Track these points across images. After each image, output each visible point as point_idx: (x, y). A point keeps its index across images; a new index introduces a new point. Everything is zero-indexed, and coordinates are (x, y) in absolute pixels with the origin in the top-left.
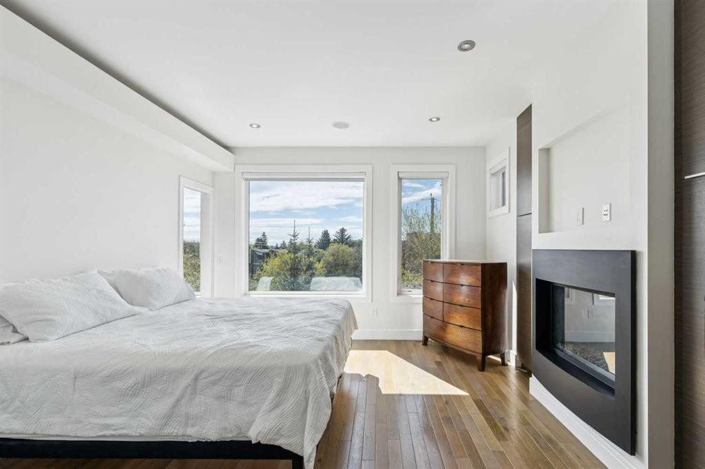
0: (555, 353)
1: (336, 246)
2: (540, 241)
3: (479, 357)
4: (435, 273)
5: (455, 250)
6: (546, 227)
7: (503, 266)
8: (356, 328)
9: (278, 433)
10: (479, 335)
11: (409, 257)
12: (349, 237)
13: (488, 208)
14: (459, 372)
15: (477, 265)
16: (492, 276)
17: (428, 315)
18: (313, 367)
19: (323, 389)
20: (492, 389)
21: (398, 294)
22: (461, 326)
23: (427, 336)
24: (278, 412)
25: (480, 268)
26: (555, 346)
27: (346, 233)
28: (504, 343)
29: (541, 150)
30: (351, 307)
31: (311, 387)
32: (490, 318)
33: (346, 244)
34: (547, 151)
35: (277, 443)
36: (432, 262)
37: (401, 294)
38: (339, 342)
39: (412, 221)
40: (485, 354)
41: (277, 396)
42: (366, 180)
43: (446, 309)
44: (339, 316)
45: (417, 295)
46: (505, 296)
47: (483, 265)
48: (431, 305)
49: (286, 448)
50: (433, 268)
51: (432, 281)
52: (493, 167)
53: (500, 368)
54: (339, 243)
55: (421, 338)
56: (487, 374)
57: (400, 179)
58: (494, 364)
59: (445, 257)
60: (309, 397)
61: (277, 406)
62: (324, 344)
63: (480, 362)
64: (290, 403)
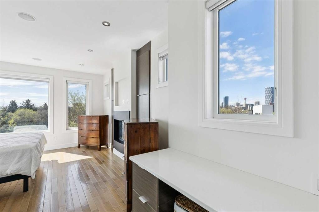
0: (119, 139)
1: (22, 110)
2: (116, 109)
3: (99, 147)
4: (83, 120)
5: (92, 111)
6: (117, 104)
7: (107, 116)
8: (46, 143)
9: (20, 170)
10: (99, 139)
11: (73, 115)
12: (33, 105)
13: (104, 97)
14: (91, 153)
15: (98, 116)
16: (103, 120)
17: (80, 136)
18: (33, 149)
19: (38, 155)
20: (102, 154)
21: (67, 130)
22: (93, 137)
23: (80, 144)
24: (19, 163)
25: (99, 117)
26: (119, 138)
27: (31, 103)
28: (107, 141)
29: (116, 82)
30: (44, 135)
31: (33, 154)
32: (102, 133)
33: (31, 109)
34: (117, 83)
35: (19, 173)
36: (82, 116)
37: (68, 130)
38: (41, 144)
39: (75, 98)
40: (101, 145)
41: (19, 158)
42: (50, 82)
43: (87, 132)
44: (40, 137)
45: (76, 129)
46: (108, 126)
47: (100, 116)
48: (82, 132)
49: (23, 174)
50: (82, 118)
51: (82, 123)
52: (106, 83)
53: (106, 149)
54: (25, 108)
55: (77, 145)
56: (102, 151)
57: (67, 83)
58: (104, 148)
59: (88, 113)
60: (32, 158)
61: (19, 162)
62: (36, 143)
63: (99, 148)
64: (25, 160)
